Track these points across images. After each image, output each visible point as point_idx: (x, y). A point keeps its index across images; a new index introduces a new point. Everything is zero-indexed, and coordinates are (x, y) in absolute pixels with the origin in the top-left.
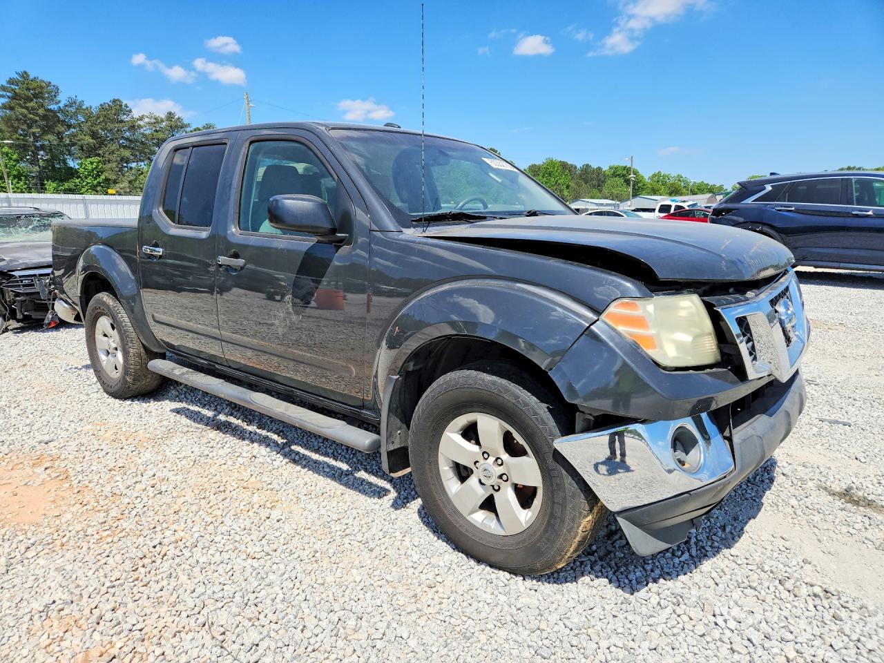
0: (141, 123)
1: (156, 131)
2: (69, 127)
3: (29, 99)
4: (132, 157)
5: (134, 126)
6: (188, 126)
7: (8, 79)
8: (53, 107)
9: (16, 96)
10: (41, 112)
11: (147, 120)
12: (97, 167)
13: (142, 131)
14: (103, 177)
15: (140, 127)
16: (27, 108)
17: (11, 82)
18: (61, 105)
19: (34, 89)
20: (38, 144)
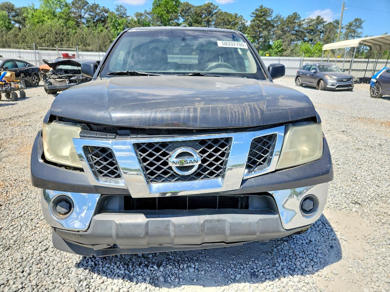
0: (304, 22)
1: (310, 26)
2: (273, 27)
3: (261, 16)
4: (296, 39)
5: (300, 25)
6: (324, 22)
7: (255, 9)
8: (269, 19)
9: (257, 16)
10: (264, 22)
11: (306, 21)
12: (279, 44)
13: (303, 26)
14: (281, 48)
15: (303, 24)
16: (259, 20)
17: (257, 10)
18: (273, 18)
19: (264, 12)
20: (260, 35)
